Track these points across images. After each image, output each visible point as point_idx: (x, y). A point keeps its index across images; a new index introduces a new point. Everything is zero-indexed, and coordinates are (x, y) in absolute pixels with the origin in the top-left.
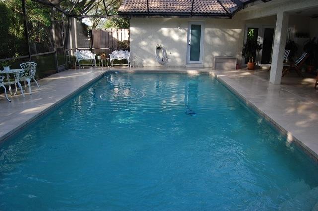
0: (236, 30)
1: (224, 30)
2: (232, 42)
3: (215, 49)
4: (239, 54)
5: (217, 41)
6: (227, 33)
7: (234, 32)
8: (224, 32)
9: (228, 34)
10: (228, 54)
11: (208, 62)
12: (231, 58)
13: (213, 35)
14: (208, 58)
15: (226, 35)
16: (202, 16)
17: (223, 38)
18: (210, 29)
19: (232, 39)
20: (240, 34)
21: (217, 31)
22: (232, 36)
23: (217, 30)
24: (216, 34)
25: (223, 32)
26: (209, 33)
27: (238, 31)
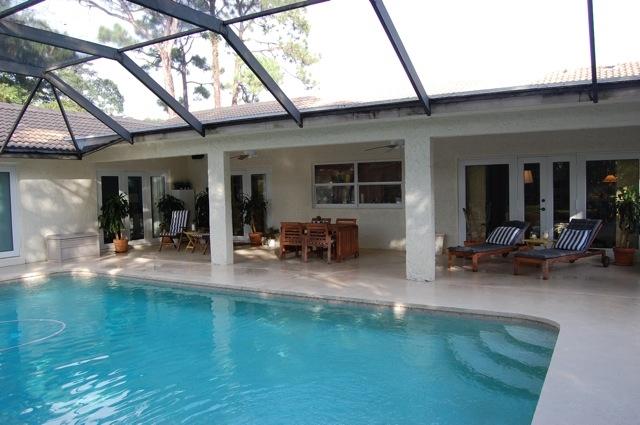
0: (80, 181)
1: (60, 181)
2: (77, 206)
3: (47, 223)
4: (94, 227)
5: (47, 205)
6: (66, 189)
7: (79, 185)
8: (61, 186)
9: (69, 190)
10: (72, 229)
11: (34, 252)
12: (81, 236)
13: (39, 194)
14: (33, 243)
15: (65, 192)
16: (24, 153)
17: (58, 199)
18: (29, 181)
19: (76, 200)
20: (90, 189)
21: (46, 184)
22: (76, 193)
23: (46, 181)
24: (45, 190)
25: (58, 187)
26: (31, 189)
27: (85, 182)
